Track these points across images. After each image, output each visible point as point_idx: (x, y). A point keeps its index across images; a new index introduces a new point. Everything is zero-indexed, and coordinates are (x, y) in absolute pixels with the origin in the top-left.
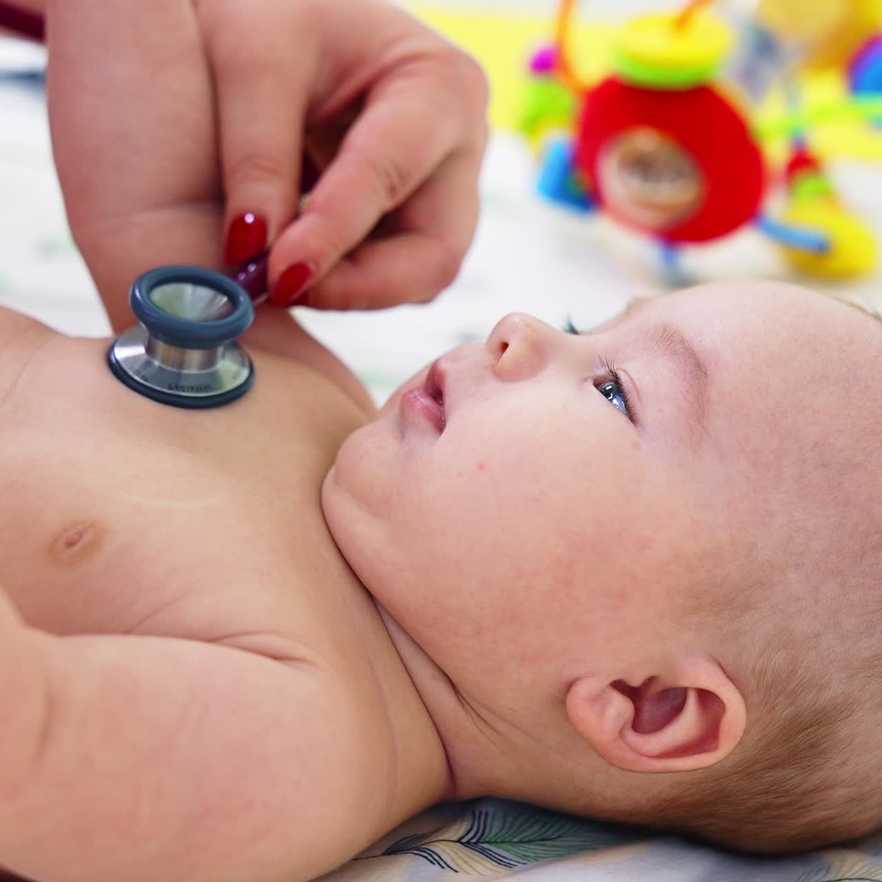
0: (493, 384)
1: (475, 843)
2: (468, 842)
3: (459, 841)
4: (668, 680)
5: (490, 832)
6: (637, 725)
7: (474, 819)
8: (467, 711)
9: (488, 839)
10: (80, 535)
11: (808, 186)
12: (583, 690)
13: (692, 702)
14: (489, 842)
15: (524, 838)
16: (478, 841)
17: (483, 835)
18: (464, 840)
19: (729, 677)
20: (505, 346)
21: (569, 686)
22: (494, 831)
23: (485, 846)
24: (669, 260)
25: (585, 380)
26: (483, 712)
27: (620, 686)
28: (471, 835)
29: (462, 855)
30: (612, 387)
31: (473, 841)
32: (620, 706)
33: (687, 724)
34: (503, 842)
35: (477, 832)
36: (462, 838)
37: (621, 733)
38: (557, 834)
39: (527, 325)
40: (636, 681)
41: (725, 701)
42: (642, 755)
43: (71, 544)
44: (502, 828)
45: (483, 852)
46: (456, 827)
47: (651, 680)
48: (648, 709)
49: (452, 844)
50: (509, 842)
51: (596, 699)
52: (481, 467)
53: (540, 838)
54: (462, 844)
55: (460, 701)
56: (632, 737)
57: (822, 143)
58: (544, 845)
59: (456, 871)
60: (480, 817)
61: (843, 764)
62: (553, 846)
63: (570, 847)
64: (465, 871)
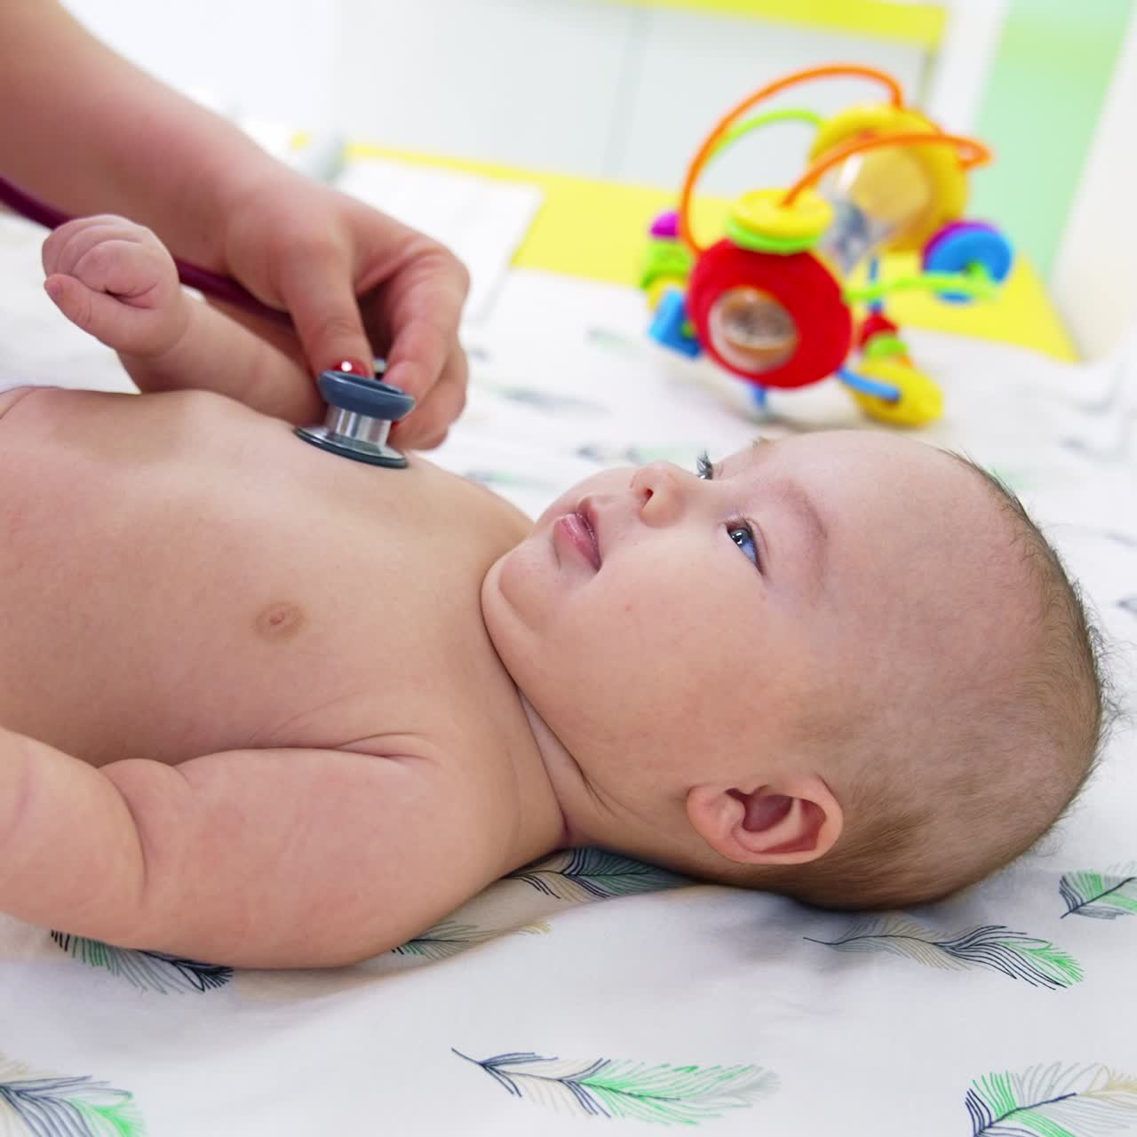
0: (639, 528)
1: (576, 875)
2: (569, 874)
3: (562, 873)
4: (777, 789)
5: (588, 866)
6: (746, 825)
7: (575, 854)
8: (590, 795)
9: (586, 873)
10: (283, 616)
11: (879, 344)
12: (700, 797)
13: (796, 809)
14: (587, 875)
15: (617, 871)
16: (578, 874)
17: (582, 867)
18: (566, 873)
19: (831, 791)
20: (650, 493)
21: (689, 791)
22: (592, 866)
23: (584, 878)
24: (761, 399)
25: (719, 525)
26: (605, 799)
27: (734, 794)
28: (572, 868)
29: (564, 885)
30: (742, 533)
31: (575, 873)
32: (734, 810)
33: (792, 826)
34: (599, 875)
35: (578, 864)
36: (565, 870)
37: (733, 832)
38: (643, 871)
39: (670, 475)
40: (748, 789)
41: (826, 812)
42: (750, 850)
43: (275, 622)
44: (599, 863)
45: (581, 883)
46: (560, 861)
47: (761, 788)
48: (757, 810)
49: (556, 875)
50: (604, 875)
51: (713, 804)
52: (628, 608)
53: (632, 871)
54: (565, 875)
55: (586, 786)
56: (744, 835)
57: (892, 312)
58: (634, 879)
59: (558, 898)
60: (580, 854)
61: (918, 856)
62: (640, 880)
63: (655, 883)
64: (566, 898)
